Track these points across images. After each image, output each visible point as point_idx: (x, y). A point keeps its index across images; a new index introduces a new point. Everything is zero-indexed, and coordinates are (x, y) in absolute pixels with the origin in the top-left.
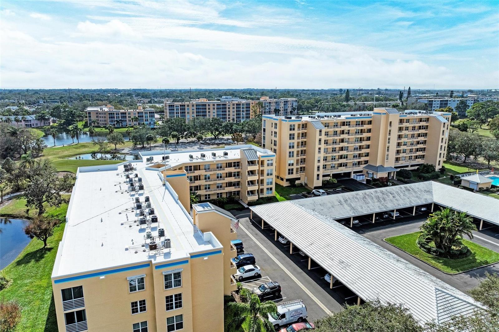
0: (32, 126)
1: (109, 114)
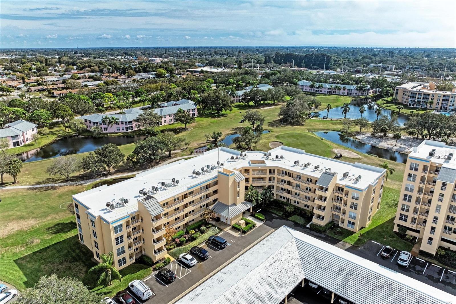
0: (352, 95)
1: (411, 93)
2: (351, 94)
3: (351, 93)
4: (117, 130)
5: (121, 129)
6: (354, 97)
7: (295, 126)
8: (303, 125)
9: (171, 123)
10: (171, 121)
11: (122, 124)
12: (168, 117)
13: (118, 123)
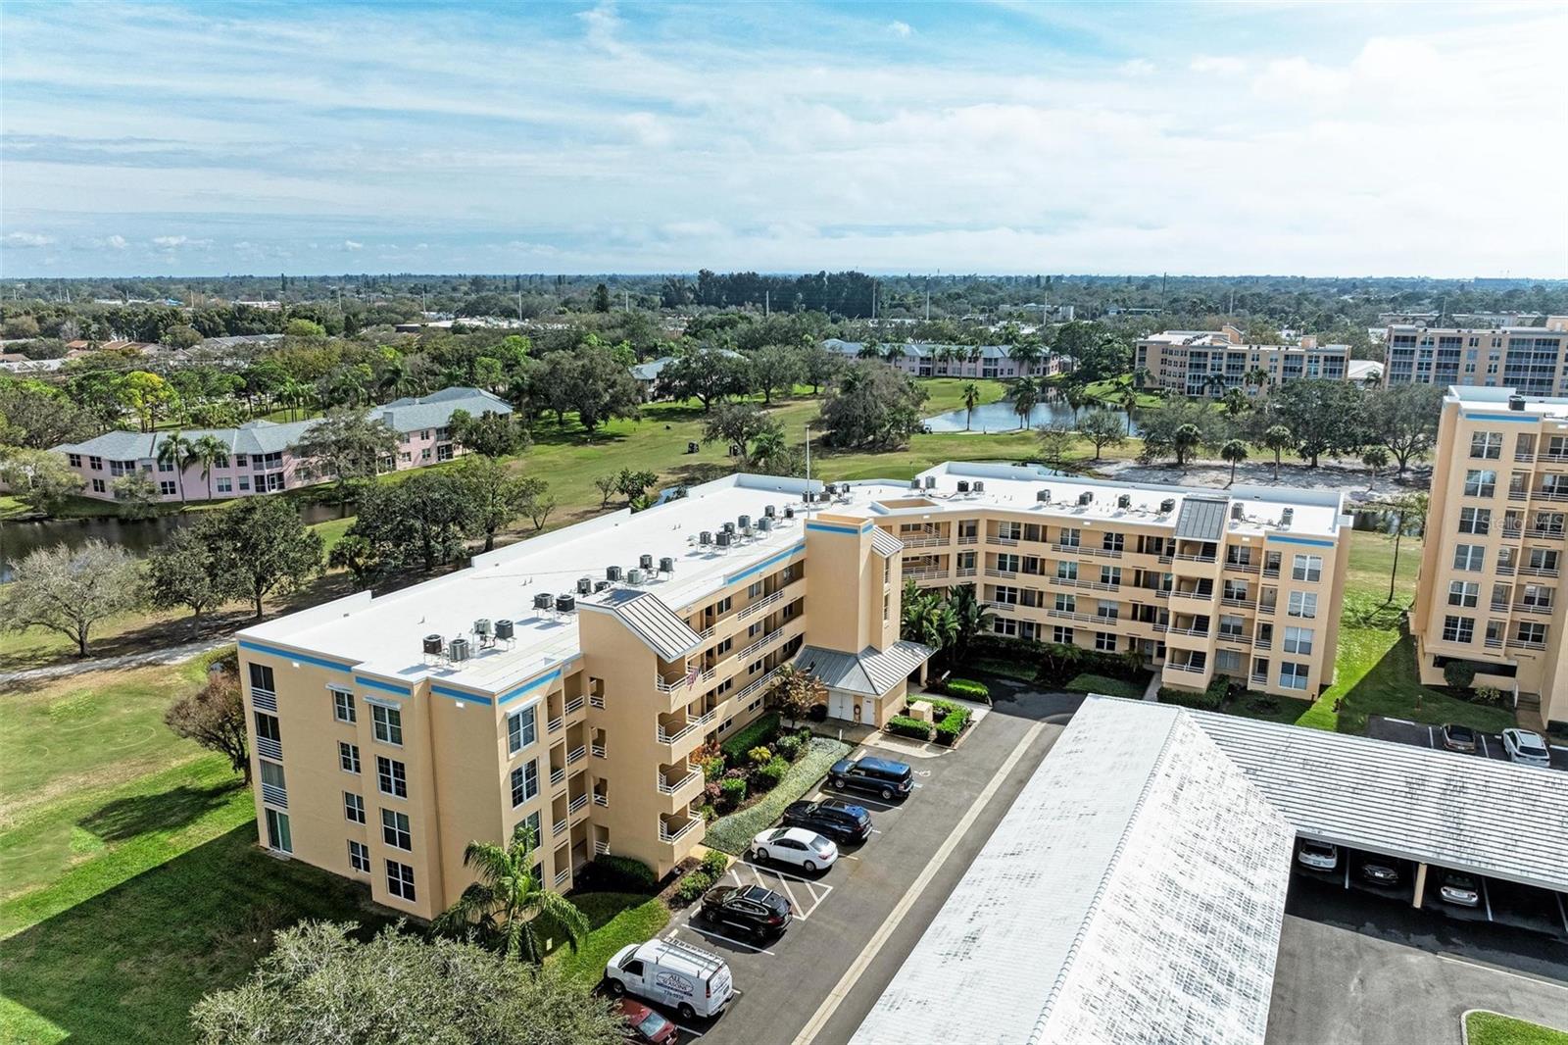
0: (999, 376)
1: (1192, 354)
2: (995, 375)
3: (996, 370)
4: (221, 489)
5: (235, 487)
6: (1007, 381)
7: (879, 453)
8: (904, 450)
9: (428, 463)
10: (426, 455)
11: (241, 463)
12: (416, 440)
13: (221, 461)
